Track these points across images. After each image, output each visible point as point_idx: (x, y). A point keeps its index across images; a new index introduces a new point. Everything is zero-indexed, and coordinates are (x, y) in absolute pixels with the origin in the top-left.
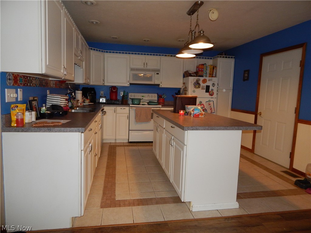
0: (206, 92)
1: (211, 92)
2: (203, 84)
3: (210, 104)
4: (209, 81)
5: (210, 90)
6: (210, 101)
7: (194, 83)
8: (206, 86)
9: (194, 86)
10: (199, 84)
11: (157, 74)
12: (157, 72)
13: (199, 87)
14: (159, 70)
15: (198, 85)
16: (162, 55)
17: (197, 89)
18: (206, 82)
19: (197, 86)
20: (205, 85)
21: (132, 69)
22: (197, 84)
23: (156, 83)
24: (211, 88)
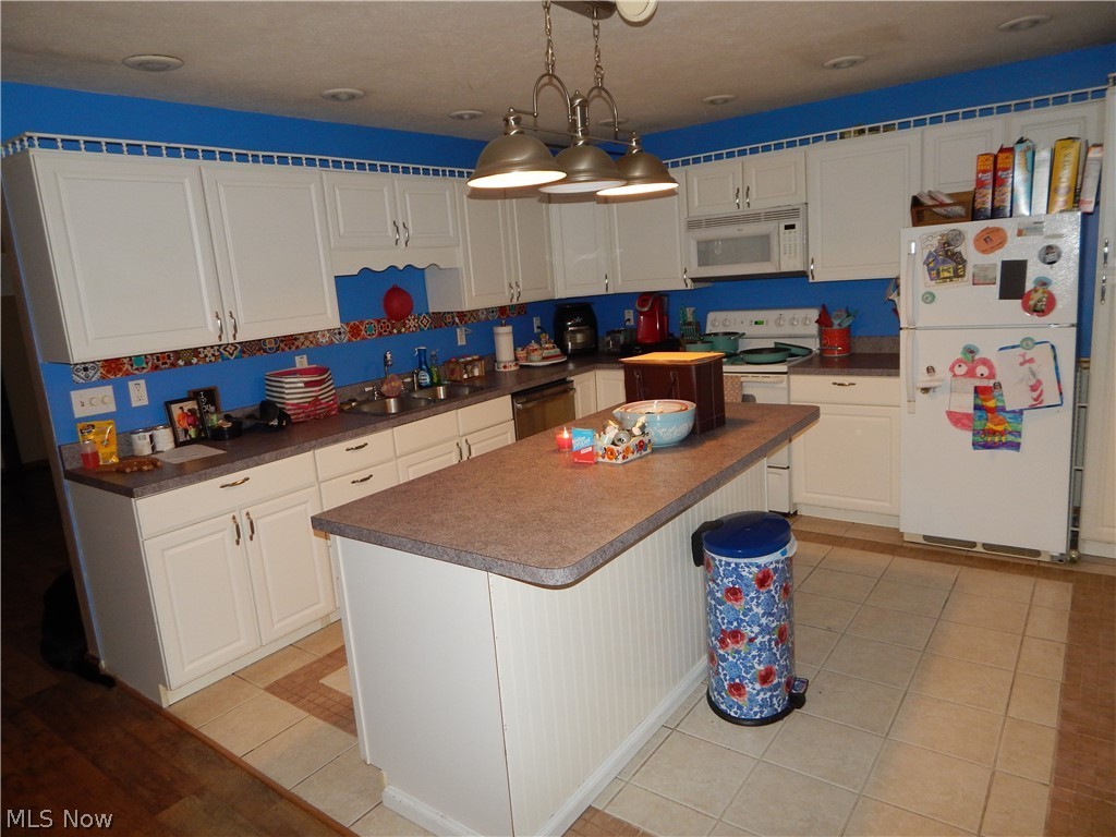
0: (1002, 296)
1: (1036, 297)
2: (980, 255)
3: (1031, 361)
4: (1020, 233)
5: (1029, 285)
6: (1028, 343)
7: (930, 254)
8: (1003, 262)
9: (930, 270)
10: (958, 260)
11: (787, 227)
12: (790, 218)
13: (957, 275)
14: (794, 212)
15: (951, 265)
16: (816, 140)
17: (948, 284)
18: (1001, 244)
19: (947, 269)
20: (997, 258)
21: (693, 225)
22: (944, 262)
23: (784, 269)
24: (1035, 271)
